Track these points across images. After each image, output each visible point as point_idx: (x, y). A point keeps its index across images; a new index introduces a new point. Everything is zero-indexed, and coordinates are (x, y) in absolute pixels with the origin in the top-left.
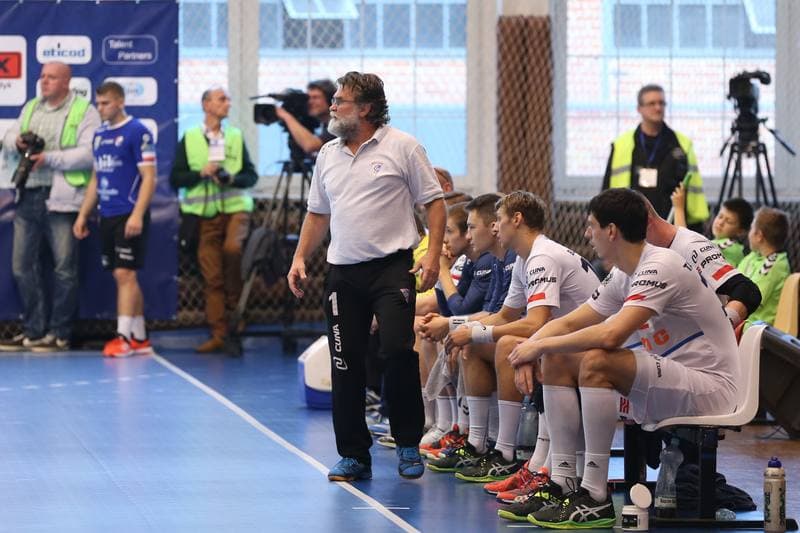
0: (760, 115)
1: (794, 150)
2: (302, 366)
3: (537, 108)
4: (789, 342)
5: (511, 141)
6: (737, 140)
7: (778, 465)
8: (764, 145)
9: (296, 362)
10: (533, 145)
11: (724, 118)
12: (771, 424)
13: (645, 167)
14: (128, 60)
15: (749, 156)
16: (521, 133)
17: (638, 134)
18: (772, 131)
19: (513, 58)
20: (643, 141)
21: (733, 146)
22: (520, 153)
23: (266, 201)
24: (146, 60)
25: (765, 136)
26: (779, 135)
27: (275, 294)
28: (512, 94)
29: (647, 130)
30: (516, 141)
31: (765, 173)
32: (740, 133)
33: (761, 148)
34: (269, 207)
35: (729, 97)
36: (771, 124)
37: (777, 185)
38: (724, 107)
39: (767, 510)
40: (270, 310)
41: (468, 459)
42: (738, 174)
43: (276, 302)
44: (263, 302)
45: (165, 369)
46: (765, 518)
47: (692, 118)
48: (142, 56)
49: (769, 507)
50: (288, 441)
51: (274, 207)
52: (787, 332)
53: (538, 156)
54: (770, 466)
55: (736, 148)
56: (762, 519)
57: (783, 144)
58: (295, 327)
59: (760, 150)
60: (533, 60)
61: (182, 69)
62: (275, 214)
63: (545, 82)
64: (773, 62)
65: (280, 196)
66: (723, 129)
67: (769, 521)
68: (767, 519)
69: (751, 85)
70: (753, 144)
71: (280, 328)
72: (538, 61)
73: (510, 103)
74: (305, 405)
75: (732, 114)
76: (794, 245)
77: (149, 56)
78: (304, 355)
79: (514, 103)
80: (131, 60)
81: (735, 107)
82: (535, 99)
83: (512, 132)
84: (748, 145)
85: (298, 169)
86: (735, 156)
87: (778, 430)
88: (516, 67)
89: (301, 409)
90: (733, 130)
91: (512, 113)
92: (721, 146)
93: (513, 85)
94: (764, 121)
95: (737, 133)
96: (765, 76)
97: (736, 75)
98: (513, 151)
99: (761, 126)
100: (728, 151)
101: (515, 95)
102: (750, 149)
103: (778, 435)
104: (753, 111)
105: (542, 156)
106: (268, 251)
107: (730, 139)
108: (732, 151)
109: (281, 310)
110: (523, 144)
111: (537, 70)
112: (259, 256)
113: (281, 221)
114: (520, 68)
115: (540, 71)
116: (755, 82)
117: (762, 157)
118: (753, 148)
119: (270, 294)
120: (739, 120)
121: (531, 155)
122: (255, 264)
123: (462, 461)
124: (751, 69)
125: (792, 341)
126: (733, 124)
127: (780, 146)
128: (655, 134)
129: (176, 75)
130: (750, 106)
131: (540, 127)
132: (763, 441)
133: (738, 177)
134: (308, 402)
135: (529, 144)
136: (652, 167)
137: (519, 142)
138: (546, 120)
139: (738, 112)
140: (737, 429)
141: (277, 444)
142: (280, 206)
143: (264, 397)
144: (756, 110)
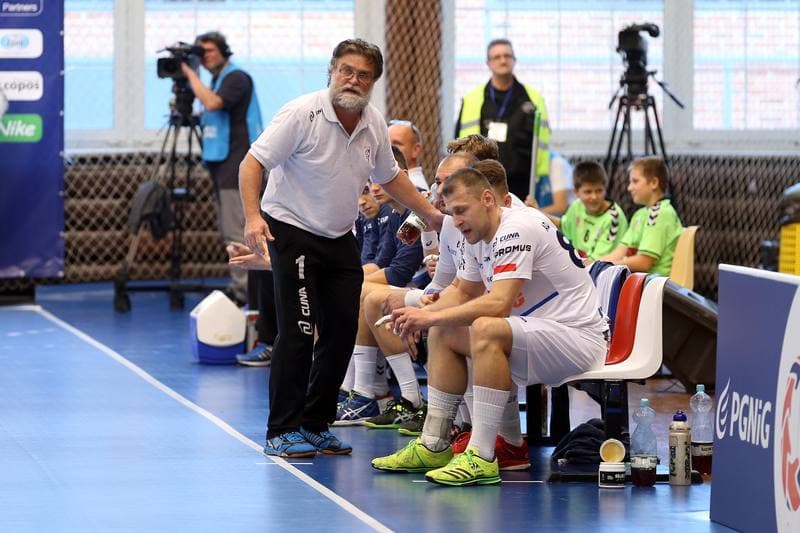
0: (649, 68)
1: (683, 102)
2: (195, 321)
3: (427, 61)
4: (687, 296)
5: (401, 95)
6: (626, 93)
7: (683, 419)
8: (652, 98)
9: (189, 316)
10: (422, 99)
11: (612, 71)
12: (668, 377)
13: (495, 121)
14: (12, 12)
15: (638, 109)
16: (411, 87)
17: (488, 88)
18: (661, 84)
19: (403, 11)
20: (493, 95)
21: (622, 99)
22: (410, 107)
23: (155, 155)
24: (31, 12)
25: (653, 89)
26: (668, 88)
27: (162, 249)
28: (402, 48)
29: (497, 85)
30: (406, 96)
31: (654, 126)
32: (629, 85)
33: (650, 101)
34: (157, 160)
35: (618, 50)
36: (659, 77)
37: (665, 138)
38: (612, 59)
39: (672, 464)
40: (157, 265)
41: (406, 415)
42: (627, 127)
43: (163, 256)
44: (150, 257)
45: (53, 325)
46: (671, 471)
47: (576, 71)
48: (27, 8)
49: (674, 461)
50: (184, 396)
51: (163, 161)
52: (683, 285)
53: (428, 110)
54: (676, 419)
55: (625, 101)
56: (667, 472)
57: (672, 97)
58: (183, 282)
59: (650, 102)
60: (423, 14)
61: (67, 22)
62: (163, 168)
63: (435, 36)
64: (661, 15)
65: (168, 149)
66: (612, 82)
67: (675, 475)
68: (673, 473)
69: (640, 38)
70: (642, 96)
71: (168, 283)
72: (428, 15)
73: (400, 57)
74: (197, 360)
75: (621, 68)
76: (683, 199)
77: (34, 7)
78: (196, 310)
79: (404, 57)
80: (16, 12)
81: (624, 60)
82: (425, 52)
83: (402, 86)
84: (637, 98)
85: (186, 123)
86: (624, 109)
87: (675, 384)
88: (406, 21)
89: (193, 364)
90: (622, 83)
91: (402, 67)
92: (610, 99)
93: (403, 38)
94: (653, 73)
95: (626, 86)
96: (654, 28)
97: (625, 28)
98: (403, 105)
99: (650, 78)
100: (616, 104)
101: (405, 49)
102: (638, 102)
103: (675, 388)
104: (642, 64)
105: (432, 111)
106: (157, 205)
107: (618, 92)
108: (621, 104)
109: (168, 265)
110: (413, 97)
111: (427, 24)
112: (148, 211)
113: (169, 175)
114: (410, 21)
115: (430, 24)
116: (645, 35)
117: (651, 110)
118: (643, 101)
119: (157, 249)
120: (628, 73)
121: (421, 108)
122: (144, 218)
123: (400, 417)
124: (640, 22)
125: (689, 294)
126: (622, 78)
127: (669, 99)
128: (504, 88)
129: (62, 27)
130: (639, 59)
131: (430, 81)
132: (660, 395)
133: (627, 130)
134: (201, 357)
135: (419, 99)
136: (502, 121)
137: (409, 97)
138: (435, 74)
139: (627, 64)
140: (642, 382)
141: (174, 400)
142: (168, 159)
143: (156, 352)
144: (645, 63)
